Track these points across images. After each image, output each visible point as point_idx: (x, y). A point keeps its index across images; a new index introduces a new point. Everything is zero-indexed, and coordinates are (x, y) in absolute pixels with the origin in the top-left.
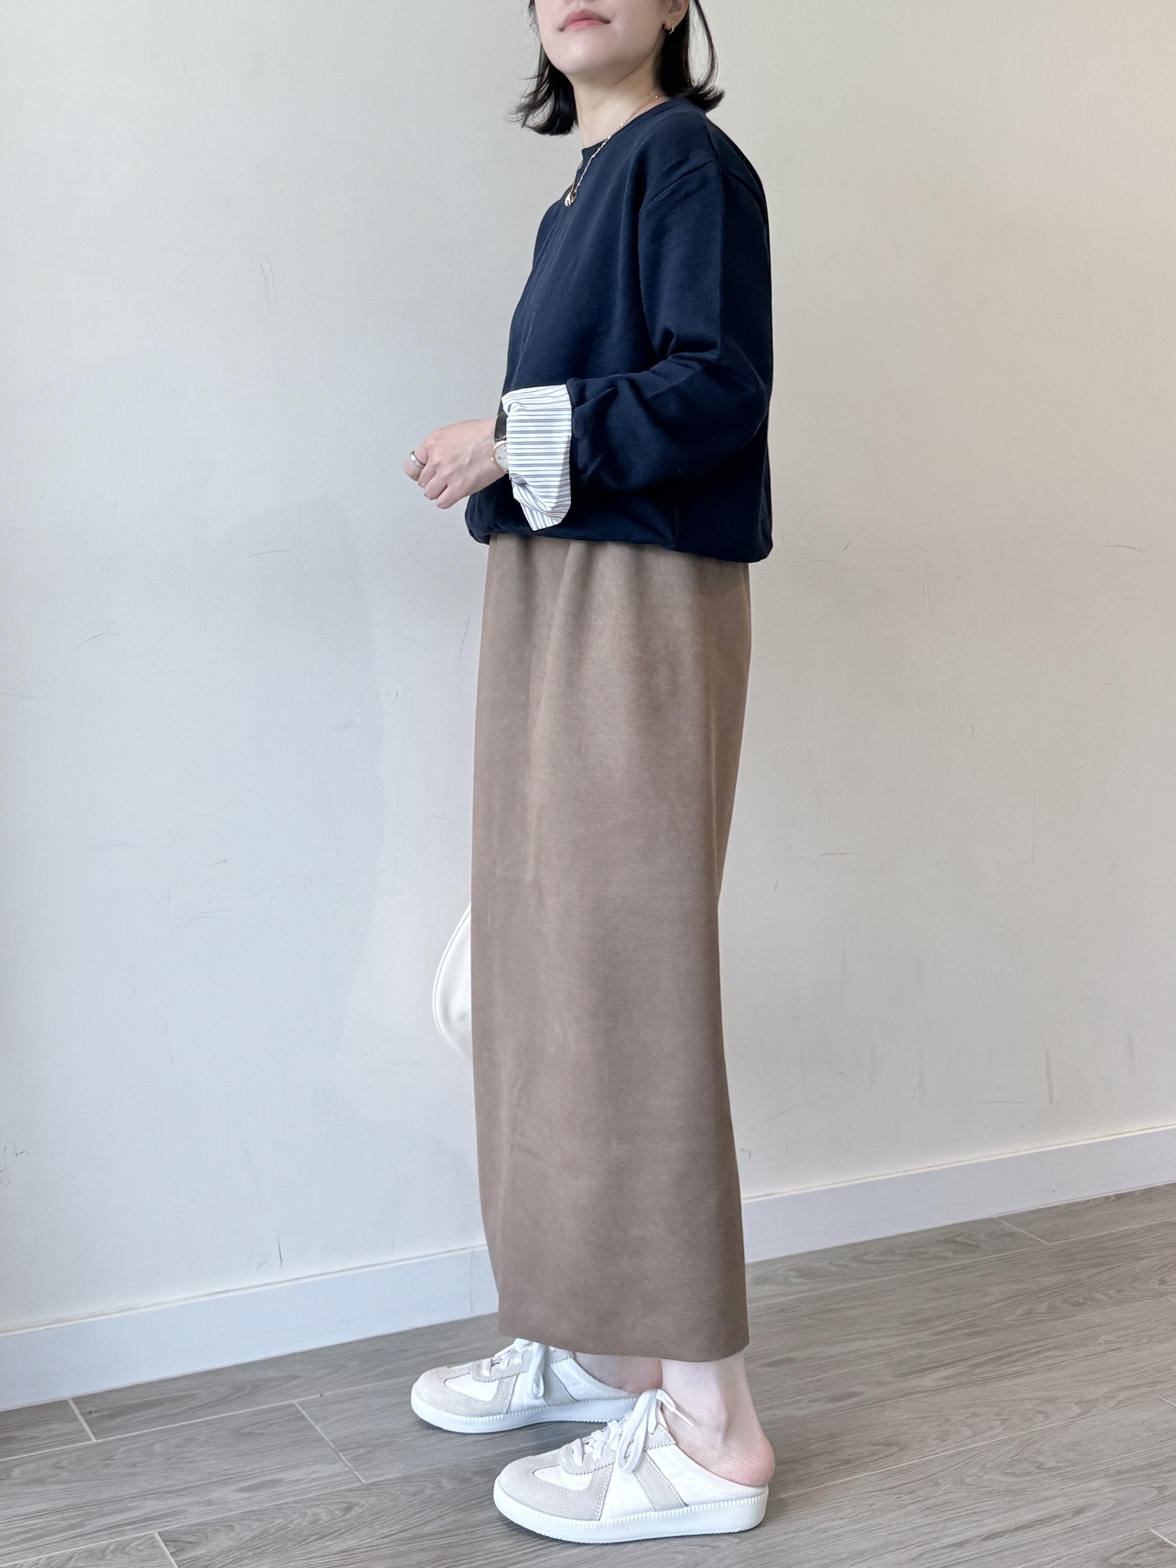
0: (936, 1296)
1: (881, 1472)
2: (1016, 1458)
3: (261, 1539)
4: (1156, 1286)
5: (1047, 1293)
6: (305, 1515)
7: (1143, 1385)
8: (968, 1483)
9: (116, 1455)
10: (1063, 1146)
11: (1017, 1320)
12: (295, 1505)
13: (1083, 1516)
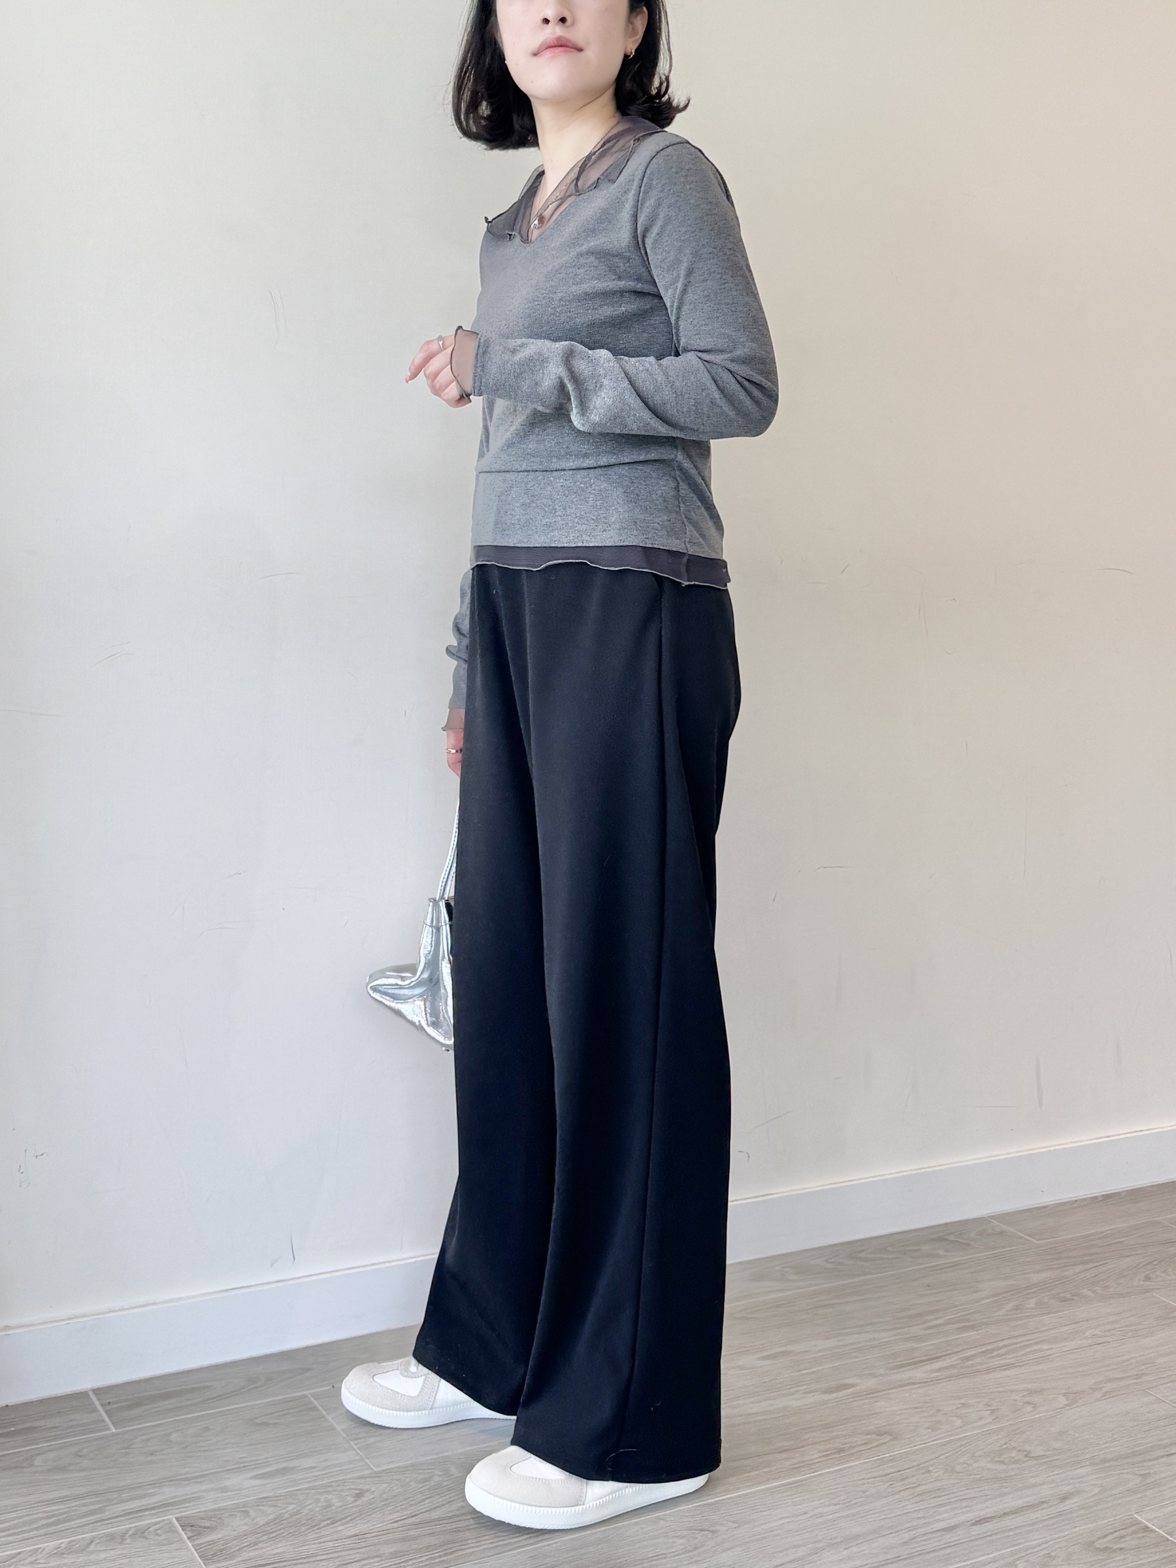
0: (929, 1292)
1: (875, 1460)
2: (1005, 1446)
3: (273, 1525)
4: (1141, 1282)
5: (1035, 1289)
6: (318, 1500)
7: (1128, 1377)
8: (959, 1470)
9: (134, 1444)
10: (1052, 1149)
11: (1004, 1315)
12: (308, 1491)
13: (1067, 1502)
